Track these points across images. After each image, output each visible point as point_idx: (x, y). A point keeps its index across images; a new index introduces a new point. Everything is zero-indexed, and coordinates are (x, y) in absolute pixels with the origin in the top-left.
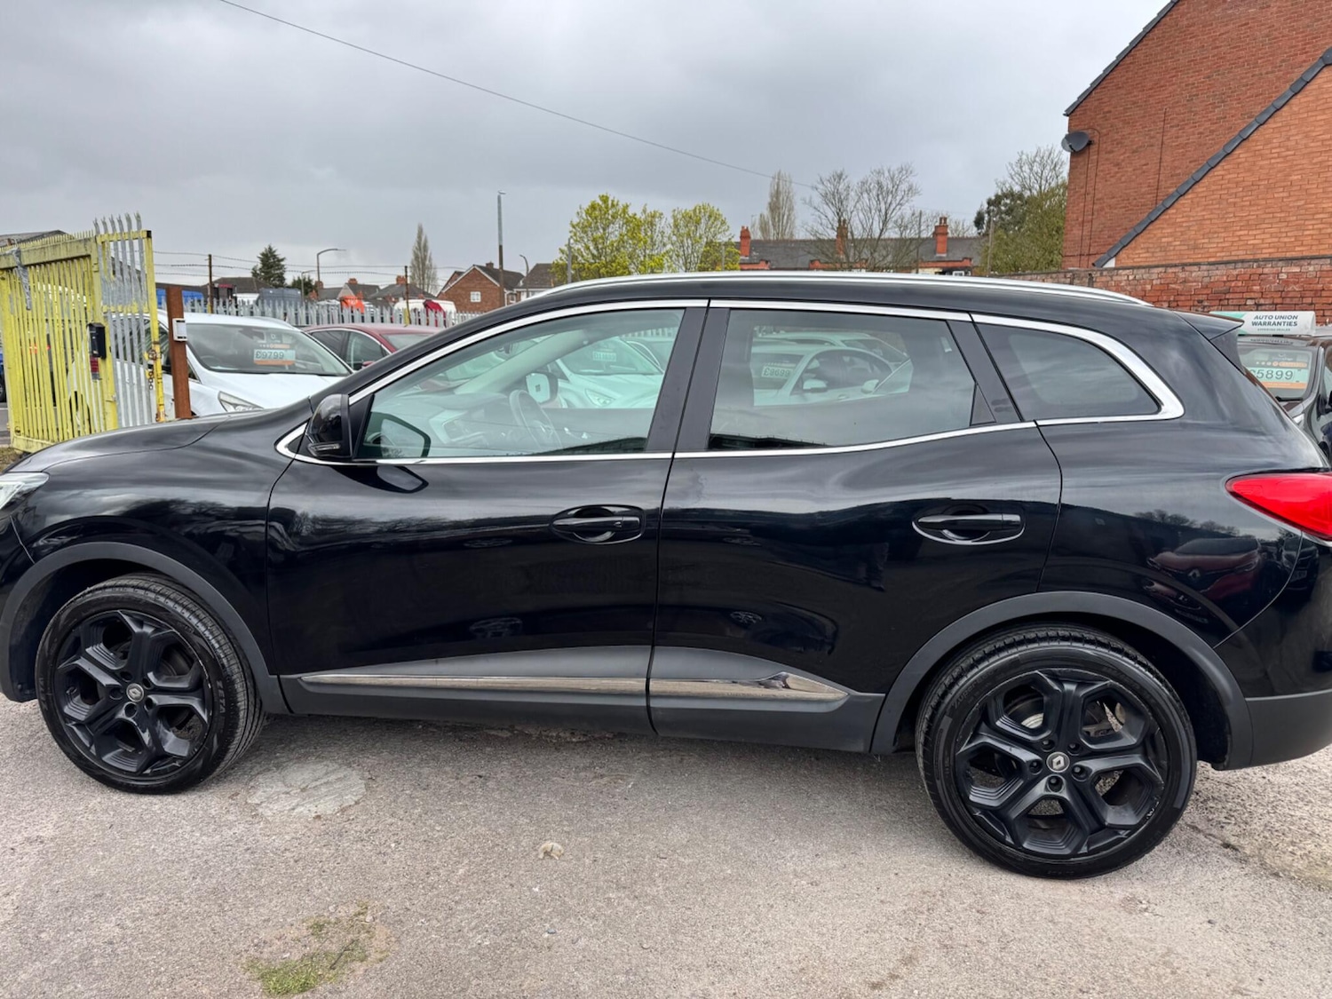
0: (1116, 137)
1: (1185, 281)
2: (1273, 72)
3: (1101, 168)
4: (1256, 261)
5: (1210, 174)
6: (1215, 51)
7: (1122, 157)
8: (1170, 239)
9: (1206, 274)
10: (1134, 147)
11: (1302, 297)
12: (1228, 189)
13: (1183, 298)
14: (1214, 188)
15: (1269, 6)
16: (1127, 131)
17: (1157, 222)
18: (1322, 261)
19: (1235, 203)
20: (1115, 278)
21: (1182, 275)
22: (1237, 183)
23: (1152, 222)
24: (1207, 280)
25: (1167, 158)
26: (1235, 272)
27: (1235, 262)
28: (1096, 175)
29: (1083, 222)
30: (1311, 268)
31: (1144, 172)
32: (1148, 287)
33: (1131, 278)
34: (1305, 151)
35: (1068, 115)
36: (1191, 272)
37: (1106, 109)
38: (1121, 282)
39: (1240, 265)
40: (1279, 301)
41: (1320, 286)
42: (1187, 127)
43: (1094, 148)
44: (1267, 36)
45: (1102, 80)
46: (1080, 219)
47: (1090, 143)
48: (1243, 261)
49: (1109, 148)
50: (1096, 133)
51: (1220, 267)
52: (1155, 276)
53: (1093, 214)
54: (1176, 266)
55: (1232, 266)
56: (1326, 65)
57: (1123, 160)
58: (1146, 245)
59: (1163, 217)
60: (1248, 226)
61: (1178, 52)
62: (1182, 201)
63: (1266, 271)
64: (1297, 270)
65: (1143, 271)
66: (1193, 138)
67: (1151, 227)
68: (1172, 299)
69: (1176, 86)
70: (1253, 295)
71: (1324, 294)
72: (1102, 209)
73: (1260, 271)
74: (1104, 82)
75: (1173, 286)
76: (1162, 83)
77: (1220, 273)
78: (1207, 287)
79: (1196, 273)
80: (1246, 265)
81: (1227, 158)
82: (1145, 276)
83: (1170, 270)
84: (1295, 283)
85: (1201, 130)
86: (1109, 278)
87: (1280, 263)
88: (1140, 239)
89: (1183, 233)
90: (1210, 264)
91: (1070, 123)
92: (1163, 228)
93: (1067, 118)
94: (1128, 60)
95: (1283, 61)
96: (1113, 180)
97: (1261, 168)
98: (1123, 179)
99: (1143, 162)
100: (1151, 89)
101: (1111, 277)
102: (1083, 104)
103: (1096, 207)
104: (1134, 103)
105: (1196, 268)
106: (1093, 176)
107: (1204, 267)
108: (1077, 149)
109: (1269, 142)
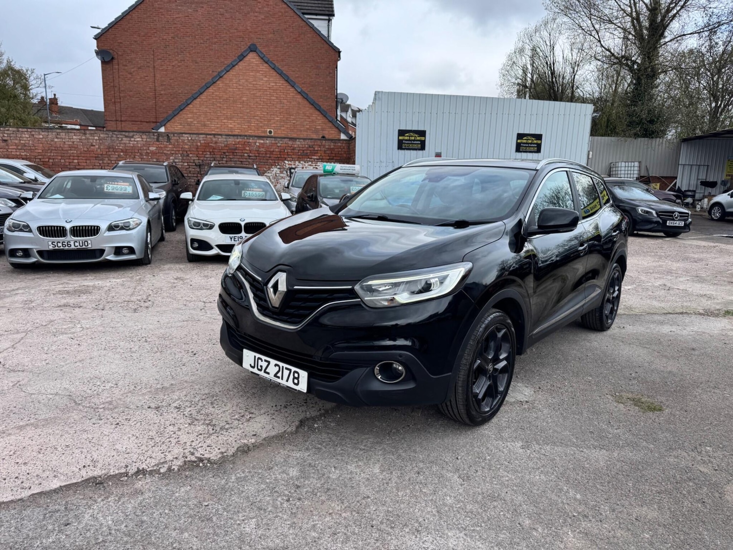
0: (128, 58)
1: (216, 143)
2: (203, 44)
3: (121, 74)
4: (246, 136)
5: (207, 91)
6: (175, 25)
7: (133, 70)
8: (192, 120)
9: (225, 140)
10: (139, 66)
11: (266, 154)
12: (216, 99)
13: (216, 151)
14: (209, 97)
15: (197, 11)
16: (133, 56)
17: (184, 110)
18: (271, 139)
19: (220, 107)
20: (181, 138)
21: (214, 139)
22: (220, 97)
23: (182, 110)
24: (226, 143)
25: (158, 76)
26: (238, 140)
27: (237, 135)
28: (119, 77)
29: (115, 102)
30: (268, 142)
31: (146, 80)
32: (199, 144)
33: (190, 138)
34: (247, 88)
35: (95, 39)
36: (218, 138)
37: (119, 41)
38: (184, 140)
39: (239, 137)
40: (257, 155)
41: (272, 150)
42: (166, 61)
43: (115, 62)
44: (198, 25)
45: (115, 24)
46: (113, 100)
47: (113, 58)
48: (240, 136)
49: (124, 63)
50: (115, 53)
51: (231, 137)
52: (201, 139)
53: (120, 99)
54: (210, 135)
55: (236, 137)
56: (251, 51)
57: (134, 72)
58: (180, 122)
59: (186, 108)
60: (227, 118)
61: (155, 21)
62: (195, 102)
63: (250, 141)
64: (262, 142)
65: (195, 136)
66: (170, 68)
67: (181, 113)
68: (211, 150)
69: (157, 38)
70: (246, 151)
71: (274, 153)
72: (125, 97)
73: (248, 141)
74: (116, 26)
75: (211, 144)
76: (149, 35)
77: (231, 140)
78: (226, 146)
79: (221, 139)
80: (242, 137)
81: (214, 84)
82: (197, 138)
83: (208, 136)
84: (263, 148)
85: (173, 64)
86: (178, 138)
87: (256, 138)
88: (176, 118)
89: (198, 118)
90: (226, 135)
91: (97, 44)
92: (187, 114)
93: (95, 41)
94: (128, 17)
95: (207, 39)
96: (130, 81)
97: (230, 91)
98: (135, 82)
99: (145, 75)
100: (144, 36)
101: (179, 137)
102: (105, 35)
103: (121, 95)
104: (136, 42)
105: (220, 137)
106: (117, 77)
107: (224, 137)
108: (106, 60)
109: (231, 80)
